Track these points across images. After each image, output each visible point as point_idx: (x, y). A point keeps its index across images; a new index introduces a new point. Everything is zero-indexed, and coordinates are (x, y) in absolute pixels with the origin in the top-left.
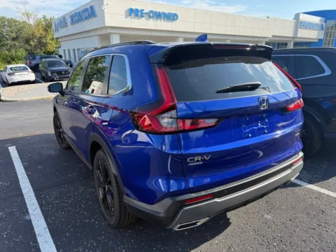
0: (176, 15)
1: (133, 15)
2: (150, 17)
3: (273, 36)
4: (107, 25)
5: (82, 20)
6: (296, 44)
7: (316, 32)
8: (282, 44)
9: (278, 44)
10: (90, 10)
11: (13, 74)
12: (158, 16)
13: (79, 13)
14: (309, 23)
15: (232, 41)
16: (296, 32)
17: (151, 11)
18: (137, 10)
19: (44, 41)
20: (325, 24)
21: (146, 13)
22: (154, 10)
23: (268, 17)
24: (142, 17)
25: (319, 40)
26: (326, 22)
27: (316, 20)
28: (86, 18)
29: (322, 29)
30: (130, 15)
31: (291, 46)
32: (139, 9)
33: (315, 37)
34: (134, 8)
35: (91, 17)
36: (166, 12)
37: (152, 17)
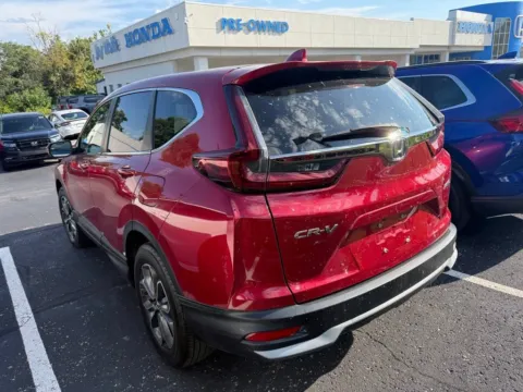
0: (285, 24)
1: (226, 28)
2: (250, 30)
3: (421, 46)
4: (191, 45)
5: (148, 39)
6: (452, 55)
7: (482, 37)
8: (432, 57)
9: (426, 57)
10: (161, 25)
11: (68, 123)
12: (260, 27)
13: (142, 29)
14: (471, 23)
15: (363, 57)
16: (452, 37)
17: (251, 21)
18: (232, 21)
19: (71, 73)
20: (492, 24)
21: (244, 24)
22: (255, 19)
23: (412, 19)
24: (239, 30)
25: (486, 47)
26: (493, 20)
27: (481, 18)
28: (156, 37)
29: (489, 31)
30: (223, 28)
31: (446, 59)
32: (235, 19)
33: (480, 44)
34: (227, 17)
35: (163, 35)
36: (272, 21)
37: (253, 29)
